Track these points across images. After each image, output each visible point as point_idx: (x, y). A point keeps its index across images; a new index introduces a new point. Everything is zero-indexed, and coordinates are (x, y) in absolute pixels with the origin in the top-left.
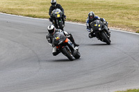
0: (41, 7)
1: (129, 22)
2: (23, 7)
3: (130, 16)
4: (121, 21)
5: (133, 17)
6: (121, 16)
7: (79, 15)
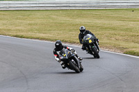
0: (29, 27)
1: (117, 42)
2: (10, 27)
4: (108, 41)
5: (120, 38)
6: (109, 37)
7: (67, 35)
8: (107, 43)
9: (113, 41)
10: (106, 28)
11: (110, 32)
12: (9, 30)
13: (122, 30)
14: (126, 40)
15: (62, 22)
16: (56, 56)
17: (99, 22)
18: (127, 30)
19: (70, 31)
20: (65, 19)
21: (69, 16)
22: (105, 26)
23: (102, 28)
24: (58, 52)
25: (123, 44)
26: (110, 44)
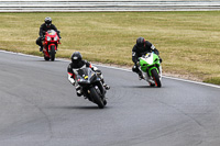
1: (193, 65)
2: (24, 39)
3: (193, 56)
4: (179, 63)
5: (198, 57)
6: (180, 56)
7: (114, 53)
8: (177, 66)
9: (186, 63)
10: (175, 42)
11: (182, 47)
12: (22, 44)
13: (200, 45)
14: (208, 61)
15: (106, 31)
16: (70, 75)
17: (164, 32)
18: (208, 44)
19: (119, 45)
20: (110, 26)
21: (116, 22)
22: (175, 38)
23: (169, 42)
24: (75, 70)
25: (202, 67)
26: (181, 66)
